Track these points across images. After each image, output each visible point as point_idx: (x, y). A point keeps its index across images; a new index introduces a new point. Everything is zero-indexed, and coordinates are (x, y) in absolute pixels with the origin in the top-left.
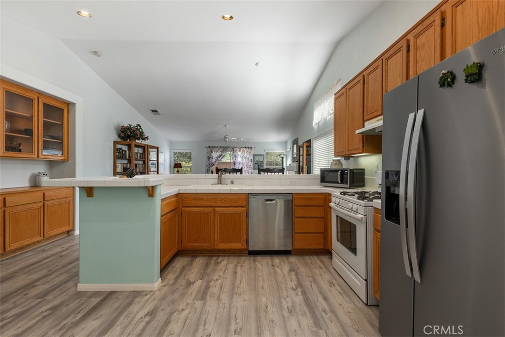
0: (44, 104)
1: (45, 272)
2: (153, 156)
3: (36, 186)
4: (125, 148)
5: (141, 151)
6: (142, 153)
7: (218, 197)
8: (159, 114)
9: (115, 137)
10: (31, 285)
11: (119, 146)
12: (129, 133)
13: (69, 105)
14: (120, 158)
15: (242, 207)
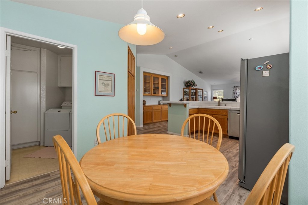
0: (162, 78)
1: (161, 128)
2: (200, 93)
3: (159, 105)
4: (187, 90)
5: (195, 91)
6: (195, 93)
7: (214, 110)
8: (203, 73)
9: (183, 86)
10: (158, 130)
11: (185, 90)
12: (188, 84)
13: (168, 77)
14: (185, 95)
15: (225, 115)
